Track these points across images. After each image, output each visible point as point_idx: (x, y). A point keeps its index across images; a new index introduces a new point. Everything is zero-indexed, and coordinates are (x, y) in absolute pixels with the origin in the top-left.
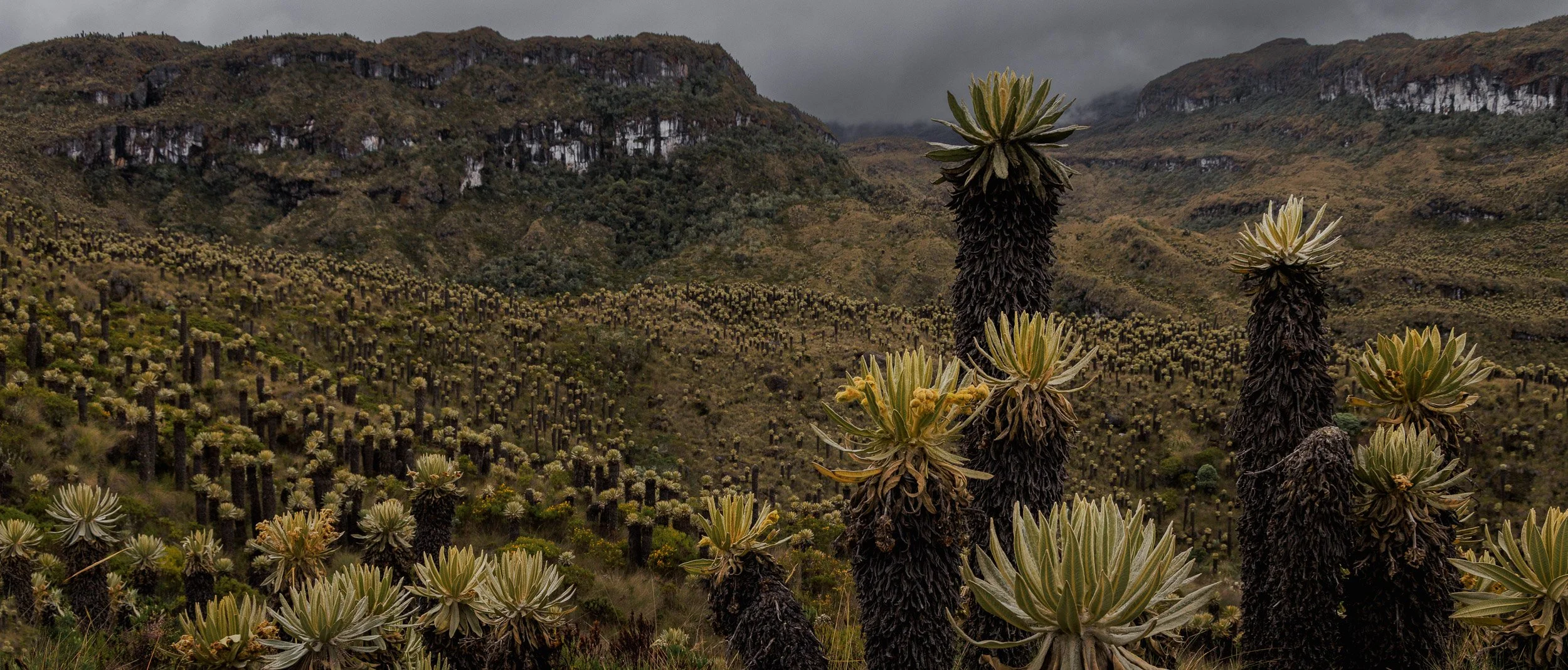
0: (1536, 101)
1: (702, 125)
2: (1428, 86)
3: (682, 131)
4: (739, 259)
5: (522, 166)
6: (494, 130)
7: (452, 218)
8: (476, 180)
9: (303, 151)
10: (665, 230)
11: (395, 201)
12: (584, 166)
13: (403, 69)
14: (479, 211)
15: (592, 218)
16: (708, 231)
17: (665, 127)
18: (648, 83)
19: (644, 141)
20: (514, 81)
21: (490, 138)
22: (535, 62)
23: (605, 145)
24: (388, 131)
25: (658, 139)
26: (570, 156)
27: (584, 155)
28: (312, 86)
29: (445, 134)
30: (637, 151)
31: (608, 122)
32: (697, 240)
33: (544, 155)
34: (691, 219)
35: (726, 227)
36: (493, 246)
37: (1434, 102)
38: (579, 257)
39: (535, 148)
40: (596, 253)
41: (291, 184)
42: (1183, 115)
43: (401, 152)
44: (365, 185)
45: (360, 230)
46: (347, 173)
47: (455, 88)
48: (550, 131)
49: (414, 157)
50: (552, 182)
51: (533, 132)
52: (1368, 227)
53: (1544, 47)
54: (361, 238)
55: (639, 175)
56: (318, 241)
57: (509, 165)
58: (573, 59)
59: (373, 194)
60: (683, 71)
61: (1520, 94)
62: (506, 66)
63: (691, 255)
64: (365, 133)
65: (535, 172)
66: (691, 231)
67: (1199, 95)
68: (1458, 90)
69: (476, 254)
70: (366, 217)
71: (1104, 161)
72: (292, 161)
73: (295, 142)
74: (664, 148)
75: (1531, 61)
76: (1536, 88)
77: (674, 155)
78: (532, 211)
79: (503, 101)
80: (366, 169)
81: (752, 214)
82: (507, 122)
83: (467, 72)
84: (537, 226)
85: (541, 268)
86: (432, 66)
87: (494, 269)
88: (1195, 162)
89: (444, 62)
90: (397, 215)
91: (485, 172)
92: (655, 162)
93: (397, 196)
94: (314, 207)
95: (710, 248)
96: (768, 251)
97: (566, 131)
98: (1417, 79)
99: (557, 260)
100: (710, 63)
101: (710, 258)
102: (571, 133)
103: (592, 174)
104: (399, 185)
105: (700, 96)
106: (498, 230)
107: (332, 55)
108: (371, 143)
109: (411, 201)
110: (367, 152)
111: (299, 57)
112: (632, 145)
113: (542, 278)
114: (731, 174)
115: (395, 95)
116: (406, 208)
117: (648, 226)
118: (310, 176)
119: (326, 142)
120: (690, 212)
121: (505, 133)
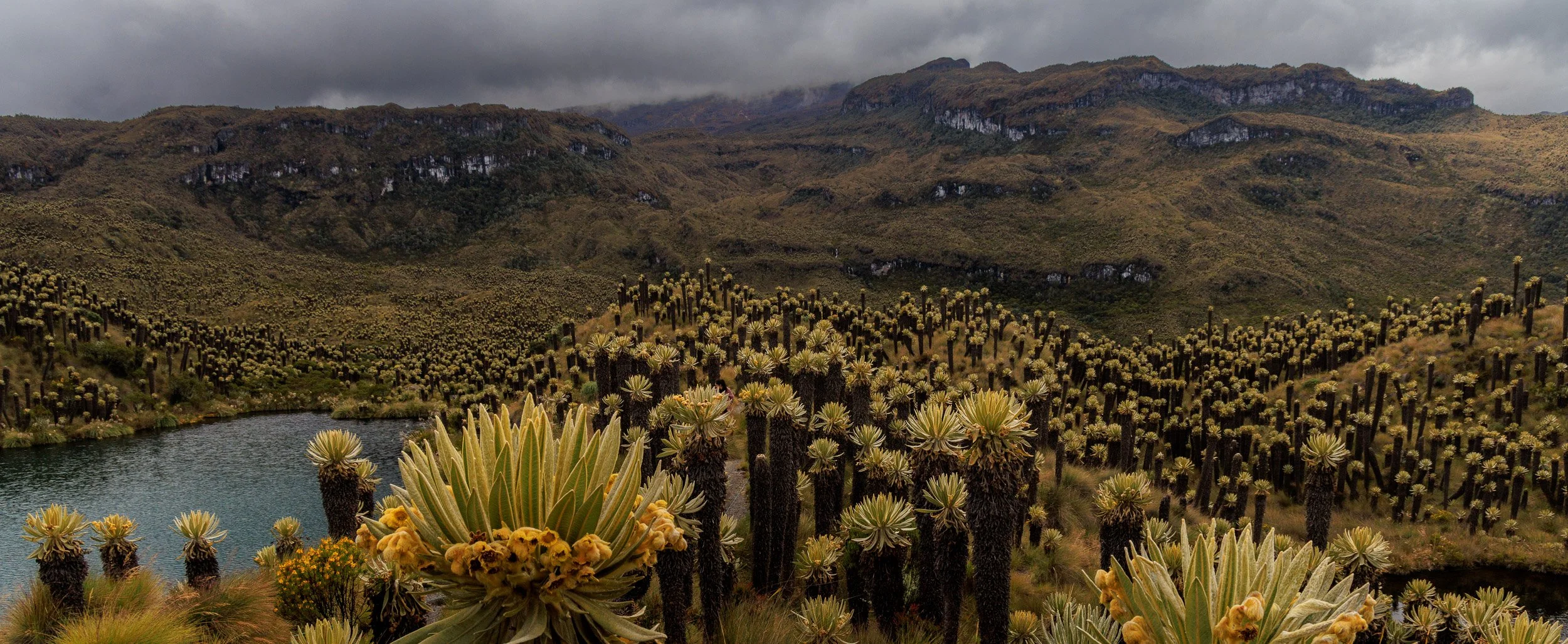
0: (993, 126)
1: (507, 158)
2: (954, 114)
3: (497, 161)
4: (515, 230)
5: (414, 179)
6: (398, 162)
7: (377, 210)
8: (390, 188)
9: (301, 175)
10: (483, 215)
11: (348, 201)
12: (447, 178)
13: (350, 128)
14: (391, 205)
15: (446, 209)
16: (503, 215)
17: (487, 159)
18: (481, 134)
19: (477, 166)
20: (409, 134)
21: (396, 166)
22: (421, 123)
23: (457, 168)
24: (343, 164)
25: (484, 165)
26: (440, 174)
27: (446, 173)
28: (303, 139)
29: (373, 165)
30: (474, 171)
31: (458, 157)
32: (499, 220)
33: (426, 173)
34: (497, 209)
35: (513, 213)
36: (398, 224)
37: (956, 122)
38: (438, 230)
39: (420, 170)
40: (447, 227)
41: (296, 193)
42: (863, 114)
43: (350, 175)
44: (333, 192)
45: (331, 217)
46: (323, 187)
47: (378, 138)
48: (428, 161)
49: (357, 178)
50: (430, 189)
51: (419, 162)
52: (855, 206)
53: (1000, 96)
54: (332, 222)
55: (474, 184)
56: (311, 223)
57: (407, 179)
58: (440, 121)
59: (337, 198)
60: (499, 126)
61: (987, 123)
62: (405, 125)
63: (493, 228)
64: (331, 164)
65: (421, 183)
66: (496, 215)
67: (873, 101)
68: (965, 117)
69: (389, 228)
70: (333, 210)
71: (805, 146)
72: (295, 180)
73: (296, 170)
74: (488, 170)
75: (993, 104)
76: (994, 120)
77: (492, 174)
78: (418, 205)
79: (403, 145)
80: (333, 184)
81: (527, 206)
82: (405, 158)
83: (384, 129)
84: (419, 213)
85: (419, 237)
86: (366, 126)
87: (396, 237)
88: (851, 149)
89: (372, 124)
90: (349, 208)
91: (394, 184)
92: (482, 177)
93: (350, 199)
94: (308, 205)
95: (503, 224)
96: (530, 226)
97: (436, 161)
98: (950, 109)
99: (427, 232)
100: (514, 121)
101: (502, 229)
102: (439, 162)
103: (449, 184)
104: (350, 193)
105: (507, 142)
106: (401, 214)
107: (312, 122)
108: (335, 170)
109: (356, 201)
110: (334, 175)
111: (295, 123)
112: (470, 169)
113: (418, 241)
114: (520, 184)
115: (347, 143)
116: (354, 204)
117: (475, 213)
118: (305, 189)
119: (312, 170)
120: (496, 205)
121: (404, 163)
